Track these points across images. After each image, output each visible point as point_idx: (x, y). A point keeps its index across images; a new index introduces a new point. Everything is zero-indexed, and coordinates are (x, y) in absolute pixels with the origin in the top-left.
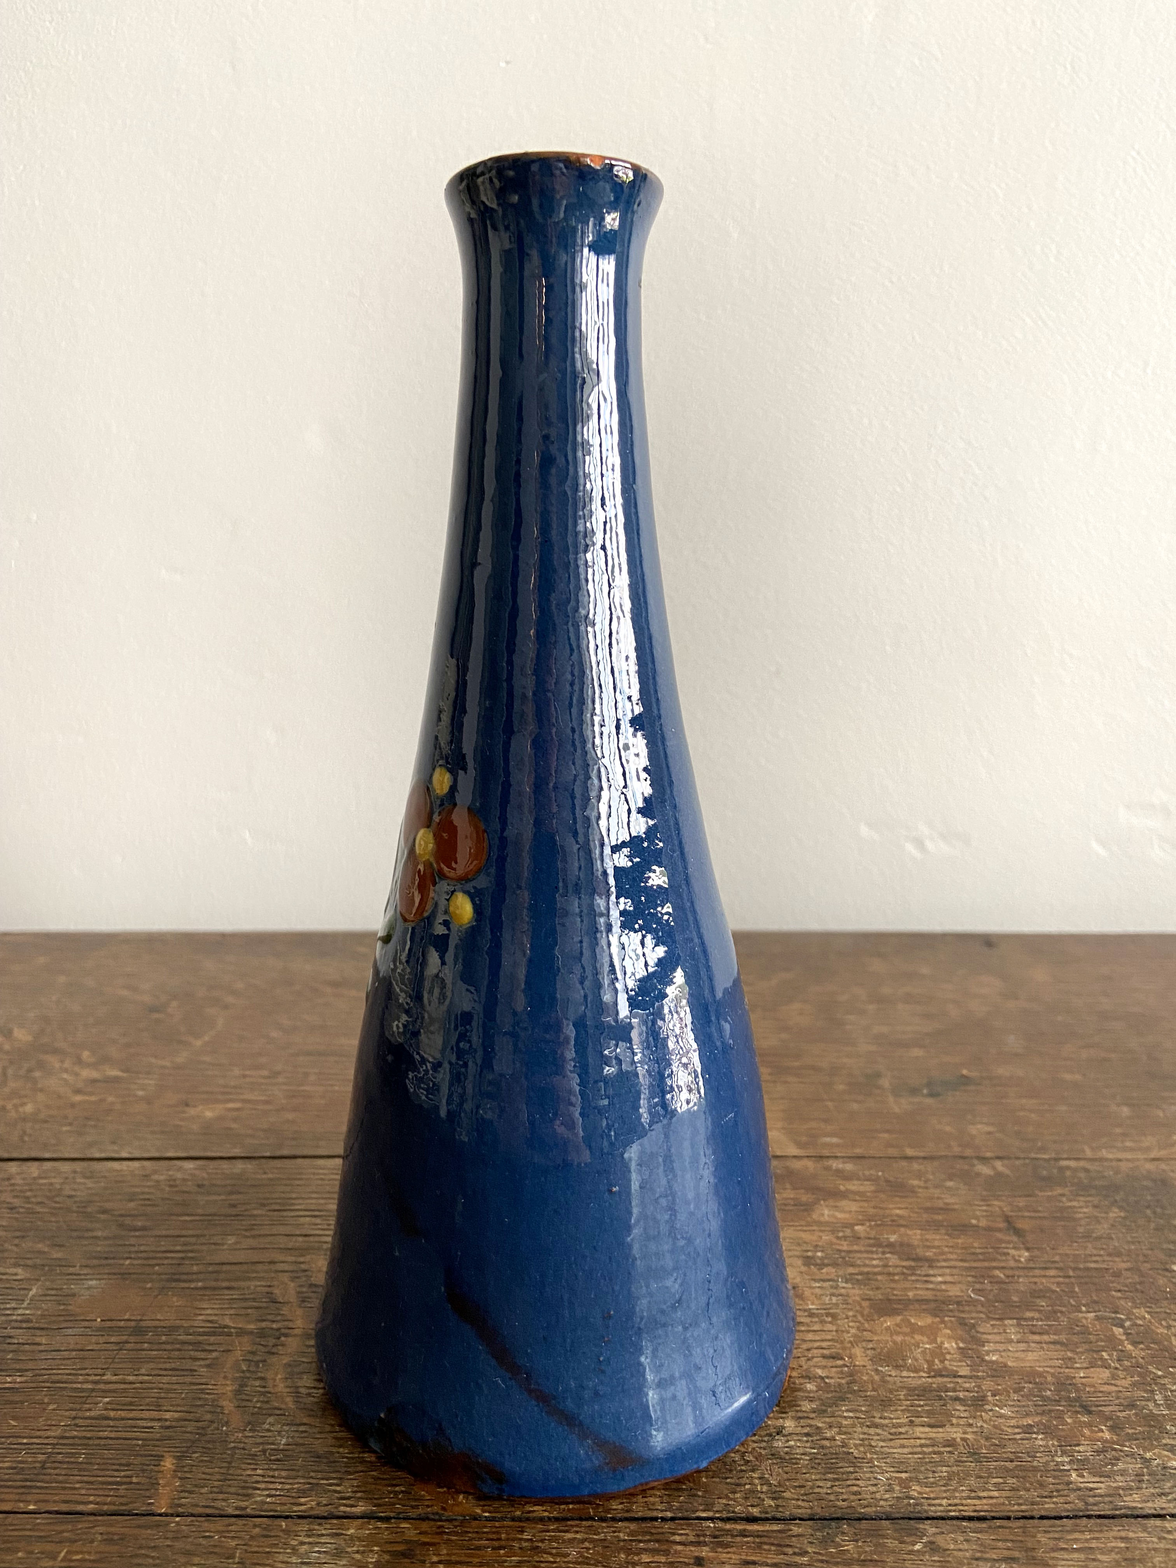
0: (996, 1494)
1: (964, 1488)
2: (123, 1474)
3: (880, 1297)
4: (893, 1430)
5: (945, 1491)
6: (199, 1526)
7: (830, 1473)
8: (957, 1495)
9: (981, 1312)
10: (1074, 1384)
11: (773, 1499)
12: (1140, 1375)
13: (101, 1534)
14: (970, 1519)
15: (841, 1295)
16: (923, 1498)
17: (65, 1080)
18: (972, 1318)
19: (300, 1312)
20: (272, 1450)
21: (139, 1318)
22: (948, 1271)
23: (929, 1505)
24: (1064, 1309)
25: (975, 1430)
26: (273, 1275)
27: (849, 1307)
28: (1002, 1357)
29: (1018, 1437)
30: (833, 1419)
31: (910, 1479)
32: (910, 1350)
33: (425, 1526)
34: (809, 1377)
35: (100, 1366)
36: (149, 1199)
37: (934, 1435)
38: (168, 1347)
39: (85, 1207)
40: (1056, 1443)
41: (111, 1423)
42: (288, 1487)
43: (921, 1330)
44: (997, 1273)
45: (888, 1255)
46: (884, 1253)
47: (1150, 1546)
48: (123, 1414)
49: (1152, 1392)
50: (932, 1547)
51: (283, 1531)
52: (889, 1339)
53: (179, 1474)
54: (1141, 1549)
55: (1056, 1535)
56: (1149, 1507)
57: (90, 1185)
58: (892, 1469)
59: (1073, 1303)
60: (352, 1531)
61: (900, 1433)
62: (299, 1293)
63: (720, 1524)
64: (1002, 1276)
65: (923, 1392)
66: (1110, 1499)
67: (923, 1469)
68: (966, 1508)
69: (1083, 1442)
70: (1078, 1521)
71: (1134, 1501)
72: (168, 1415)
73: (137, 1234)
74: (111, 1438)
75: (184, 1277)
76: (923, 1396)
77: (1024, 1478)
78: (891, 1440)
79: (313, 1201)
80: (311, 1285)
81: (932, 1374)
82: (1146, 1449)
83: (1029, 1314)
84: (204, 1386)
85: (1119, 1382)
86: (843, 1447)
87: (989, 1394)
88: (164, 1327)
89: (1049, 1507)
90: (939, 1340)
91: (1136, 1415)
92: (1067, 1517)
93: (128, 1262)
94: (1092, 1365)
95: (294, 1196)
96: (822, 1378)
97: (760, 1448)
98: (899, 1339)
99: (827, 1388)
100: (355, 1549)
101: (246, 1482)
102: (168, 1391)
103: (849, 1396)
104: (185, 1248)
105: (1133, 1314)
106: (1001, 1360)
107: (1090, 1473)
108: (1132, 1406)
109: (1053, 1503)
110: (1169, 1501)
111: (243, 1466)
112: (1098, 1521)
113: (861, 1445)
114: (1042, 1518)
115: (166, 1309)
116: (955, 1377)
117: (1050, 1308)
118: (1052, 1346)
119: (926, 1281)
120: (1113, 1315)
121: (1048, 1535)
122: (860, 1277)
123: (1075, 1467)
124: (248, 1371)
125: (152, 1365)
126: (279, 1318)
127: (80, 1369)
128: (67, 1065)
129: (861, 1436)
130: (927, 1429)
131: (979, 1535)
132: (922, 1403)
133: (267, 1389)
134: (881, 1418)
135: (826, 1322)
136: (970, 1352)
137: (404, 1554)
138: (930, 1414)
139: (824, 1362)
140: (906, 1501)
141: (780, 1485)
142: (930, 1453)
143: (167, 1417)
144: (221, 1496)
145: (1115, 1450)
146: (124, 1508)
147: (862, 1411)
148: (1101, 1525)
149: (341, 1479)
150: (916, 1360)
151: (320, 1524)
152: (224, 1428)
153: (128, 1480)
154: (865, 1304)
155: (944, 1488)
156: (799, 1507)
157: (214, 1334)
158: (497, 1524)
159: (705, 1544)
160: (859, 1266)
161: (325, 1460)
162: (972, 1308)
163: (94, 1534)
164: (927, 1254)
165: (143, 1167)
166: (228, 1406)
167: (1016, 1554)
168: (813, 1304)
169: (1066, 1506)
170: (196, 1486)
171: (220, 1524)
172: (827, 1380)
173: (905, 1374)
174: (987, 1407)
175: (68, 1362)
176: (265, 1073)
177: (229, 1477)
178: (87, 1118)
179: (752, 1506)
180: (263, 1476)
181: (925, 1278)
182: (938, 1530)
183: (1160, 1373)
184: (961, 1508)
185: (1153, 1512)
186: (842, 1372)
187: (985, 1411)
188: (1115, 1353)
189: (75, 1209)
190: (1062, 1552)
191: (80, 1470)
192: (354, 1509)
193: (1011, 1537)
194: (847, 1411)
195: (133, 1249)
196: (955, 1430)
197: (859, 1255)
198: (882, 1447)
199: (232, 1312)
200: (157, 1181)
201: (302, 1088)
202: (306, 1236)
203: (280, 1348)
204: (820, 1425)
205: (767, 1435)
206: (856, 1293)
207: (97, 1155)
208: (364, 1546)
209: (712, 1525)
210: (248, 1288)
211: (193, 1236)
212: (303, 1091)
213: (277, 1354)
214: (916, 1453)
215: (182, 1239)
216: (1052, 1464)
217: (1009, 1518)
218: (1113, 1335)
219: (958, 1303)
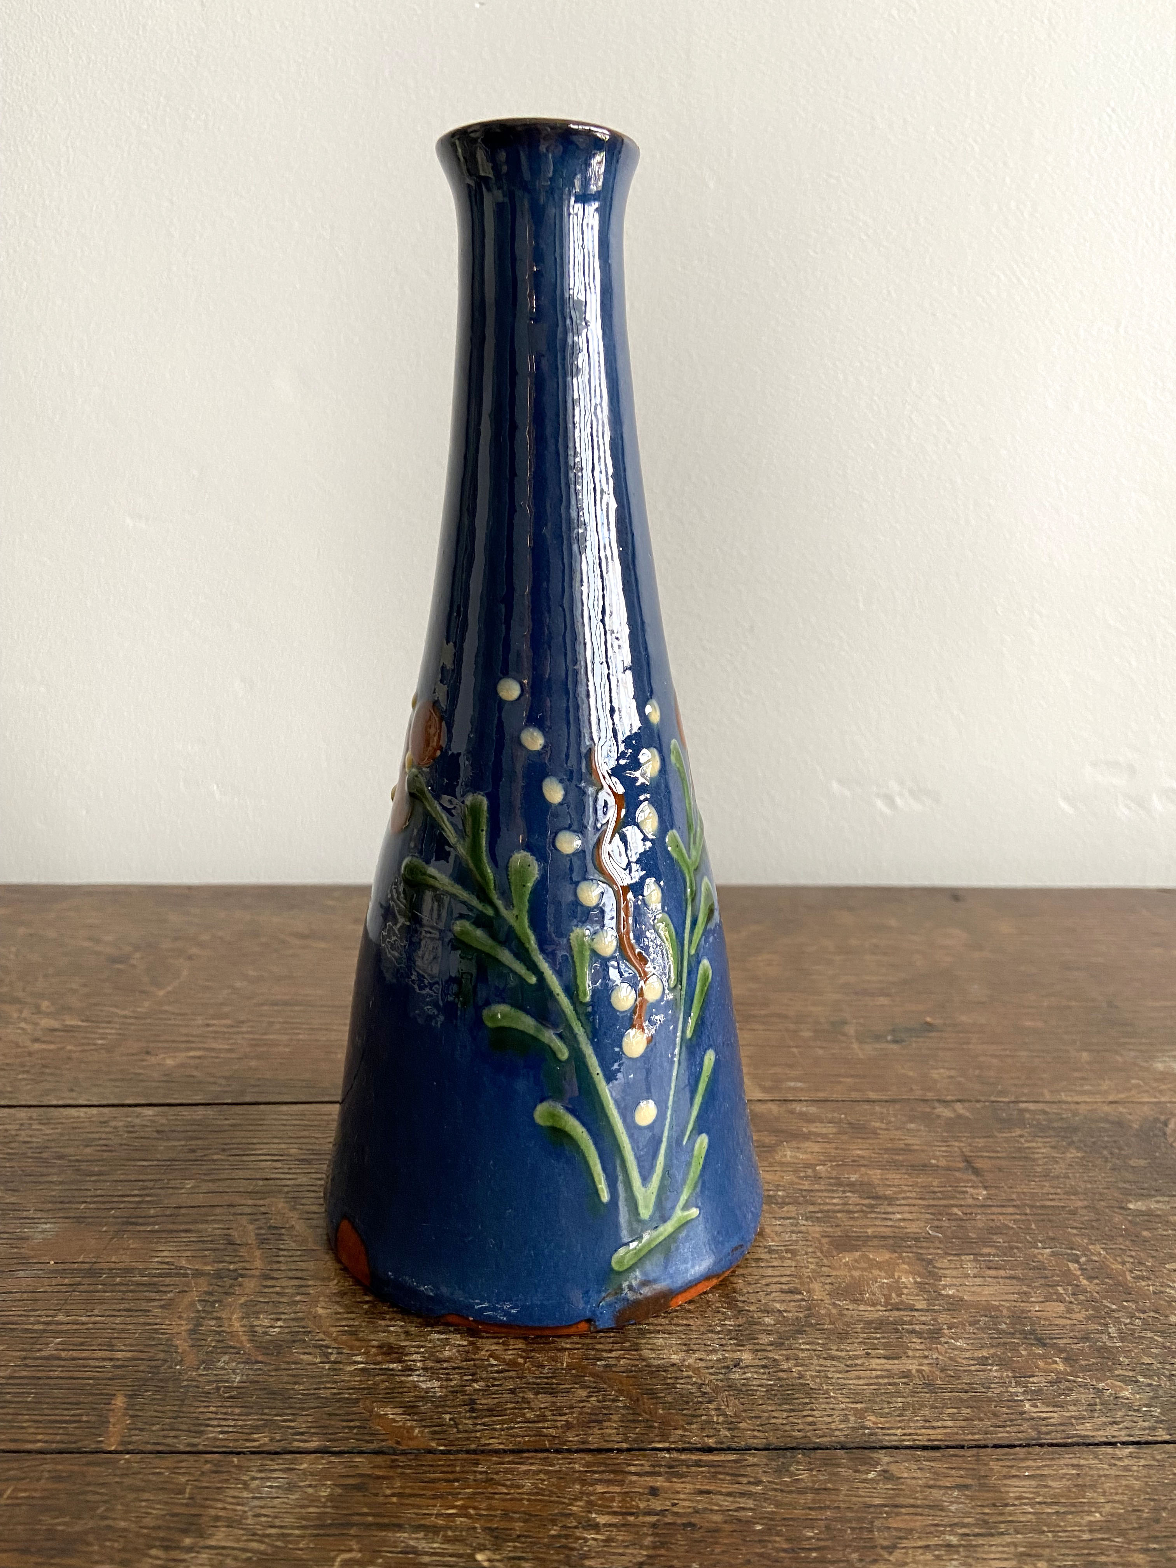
0: (950, 1424)
1: (918, 1418)
2: (72, 1412)
3: (839, 1234)
4: (849, 1362)
5: (899, 1421)
6: (150, 1463)
7: (786, 1404)
8: (911, 1424)
9: (938, 1248)
10: (1029, 1318)
11: (729, 1429)
12: (1094, 1309)
13: (49, 1471)
14: (925, 1448)
15: (800, 1232)
16: (878, 1428)
17: (23, 1029)
18: (930, 1254)
19: (258, 1253)
20: (225, 1387)
21: (94, 1260)
22: (907, 1208)
23: (884, 1435)
24: (1020, 1245)
25: (931, 1361)
26: (231, 1217)
27: (809, 1243)
28: (958, 1291)
29: (973, 1368)
30: (790, 1351)
31: (866, 1410)
32: (868, 1284)
33: (379, 1460)
34: (768, 1312)
35: (52, 1307)
36: (106, 1145)
37: (889, 1367)
38: (123, 1288)
39: (40, 1153)
40: (1010, 1375)
41: (62, 1363)
42: (240, 1423)
43: (879, 1266)
44: (955, 1210)
45: (848, 1194)
46: (844, 1192)
47: (1101, 1473)
48: (75, 1354)
49: (1106, 1325)
50: (886, 1475)
51: (236, 1466)
52: (848, 1274)
53: (131, 1412)
54: (1092, 1476)
55: (1009, 1464)
56: (1100, 1436)
57: (48, 1132)
58: (848, 1400)
59: (1030, 1240)
60: (305, 1466)
61: (856, 1365)
62: (257, 1235)
63: (675, 1455)
64: (960, 1213)
65: (880, 1325)
66: (1063, 1428)
67: (878, 1399)
68: (920, 1437)
69: (1036, 1374)
70: (1031, 1449)
71: (1086, 1429)
72: (119, 1355)
73: (93, 1178)
74: (61, 1378)
75: (140, 1220)
76: (880, 1329)
77: (978, 1408)
78: (848, 1371)
79: (275, 1146)
80: (270, 1228)
81: (889, 1307)
82: (1099, 1380)
83: (986, 1250)
84: (158, 1327)
85: (1074, 1316)
86: (800, 1378)
87: (945, 1327)
88: (119, 1269)
89: (1002, 1436)
90: (896, 1275)
91: (1090, 1347)
92: (1020, 1446)
93: (83, 1206)
94: (1048, 1299)
95: (255, 1141)
96: (780, 1312)
97: (717, 1380)
98: (856, 1274)
99: (785, 1321)
100: (307, 1483)
101: (197, 1418)
102: (123, 1331)
103: (807, 1329)
104: (142, 1192)
105: (1089, 1250)
106: (958, 1293)
107: (1043, 1403)
108: (1085, 1338)
109: (1007, 1432)
110: (1120, 1430)
111: (197, 1404)
112: (1050, 1449)
113: (817, 1377)
114: (995, 1446)
115: (121, 1252)
116: (912, 1310)
117: (1006, 1244)
118: (1007, 1281)
119: (886, 1219)
120: (1069, 1251)
121: (1001, 1463)
122: (819, 1215)
123: (1029, 1398)
124: (204, 1311)
125: (105, 1307)
126: (237, 1259)
127: (30, 1311)
128: (26, 1014)
129: (818, 1368)
130: (883, 1361)
131: (932, 1464)
132: (878, 1336)
133: (222, 1329)
134: (837, 1350)
135: (786, 1258)
136: (927, 1286)
137: (357, 1487)
138: (886, 1346)
139: (784, 1297)
140: (861, 1431)
141: (736, 1415)
142: (885, 1384)
143: (119, 1357)
144: (173, 1433)
145: (1069, 1381)
146: (73, 1446)
147: (819, 1344)
148: (1053, 1453)
149: (293, 1414)
150: (874, 1295)
151: (272, 1460)
152: (178, 1367)
153: (77, 1418)
154: (824, 1240)
155: (899, 1419)
156: (755, 1437)
157: (168, 1275)
158: (452, 1457)
159: (659, 1474)
160: (820, 1204)
161: (280, 1397)
162: (931, 1245)
163: (42, 1471)
164: (887, 1193)
165: (102, 1114)
166: (182, 1344)
167: (969, 1481)
168: (773, 1241)
169: (1019, 1435)
170: (146, 1423)
171: (170, 1461)
172: (785, 1314)
173: (862, 1307)
174: (942, 1339)
175: (21, 1303)
176: (228, 1022)
177: (181, 1415)
178: (44, 1066)
179: (707, 1436)
180: (216, 1413)
181: (884, 1216)
182: (891, 1459)
183: (1114, 1307)
184: (916, 1437)
185: (1104, 1439)
186: (800, 1306)
187: (940, 1343)
188: (1070, 1288)
189: (30, 1155)
190: (1014, 1480)
191: (29, 1409)
192: (307, 1445)
193: (964, 1465)
194: (804, 1343)
195: (89, 1193)
196: (910, 1361)
197: (820, 1194)
198: (838, 1378)
199: (189, 1253)
200: (115, 1128)
201: (264, 1037)
202: (267, 1179)
203: (237, 1288)
204: (777, 1357)
205: (724, 1367)
206: (816, 1230)
207: (54, 1103)
208: (315, 1480)
209: (667, 1456)
210: (206, 1230)
211: (151, 1180)
212: (266, 1040)
213: (233, 1294)
214: (871, 1384)
215: (140, 1183)
216: (1006, 1394)
217: (962, 1447)
218: (1069, 1270)
219: (917, 1239)
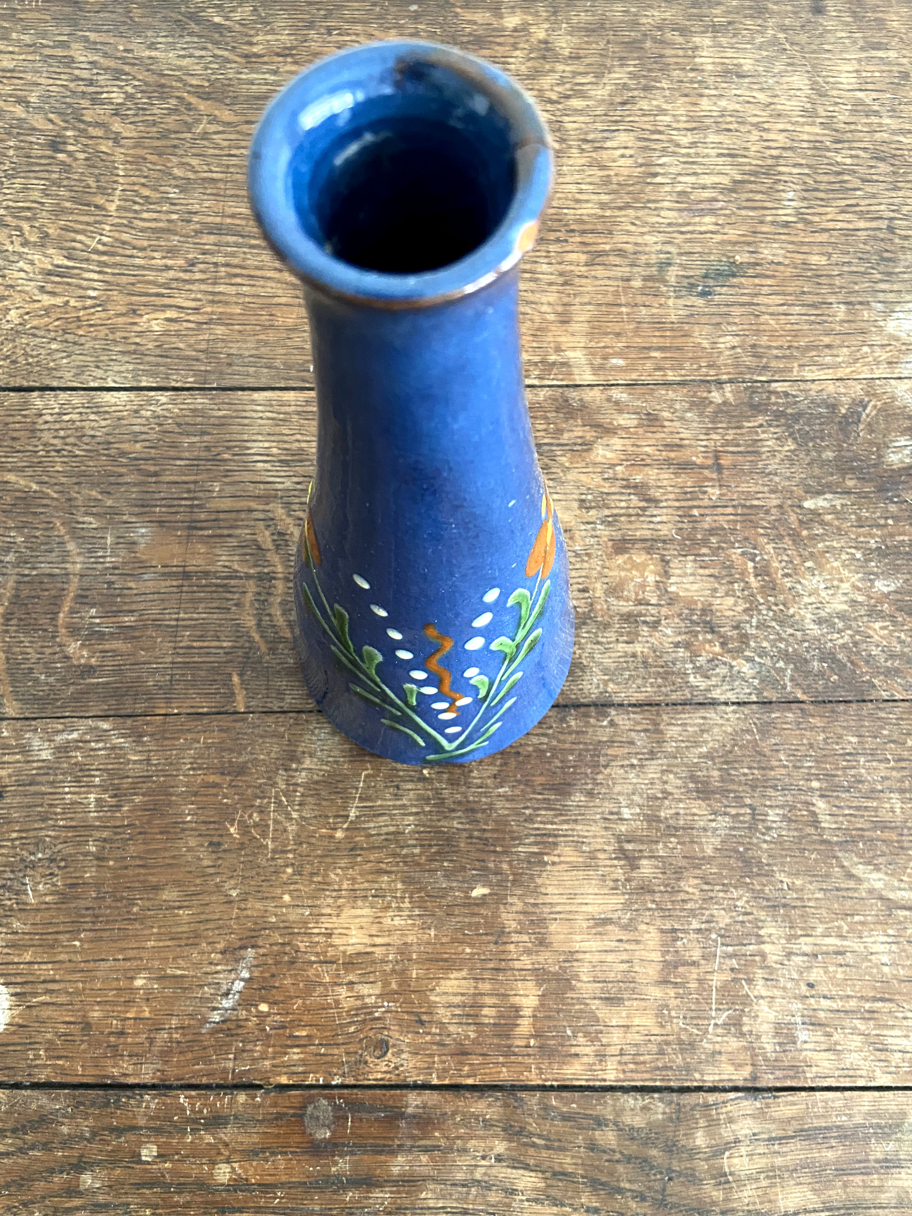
0: (649, 689)
2: (214, 687)
3: (619, 539)
4: (607, 646)
6: (263, 719)
9: (676, 550)
10: (712, 610)
12: (750, 602)
15: (596, 536)
16: (613, 692)
20: (287, 667)
21: (183, 564)
25: (649, 645)
27: (600, 548)
28: (678, 588)
29: (670, 650)
31: (609, 680)
32: (628, 583)
37: (627, 649)
38: (209, 589)
40: (689, 654)
41: (196, 651)
43: (637, 566)
44: (695, 511)
47: (715, 722)
48: (201, 644)
50: (612, 723)
51: (305, 720)
52: (618, 574)
53: (244, 686)
54: (710, 724)
55: (672, 716)
56: (723, 698)
61: (610, 648)
62: (273, 540)
64: (697, 515)
65: (628, 617)
66: (705, 692)
69: (703, 654)
70: (685, 706)
71: (717, 694)
74: (200, 662)
75: (199, 525)
76: (627, 620)
78: (605, 653)
79: (261, 444)
80: (279, 533)
81: (636, 602)
82: (734, 659)
83: (702, 552)
84: (238, 621)
85: (736, 608)
87: (664, 618)
88: (201, 573)
89: (673, 697)
90: (646, 574)
92: (680, 704)
94: (727, 594)
102: (220, 625)
103: (588, 621)
104: (190, 495)
105: (765, 550)
106: (677, 591)
107: (700, 676)
108: (737, 627)
110: (734, 694)
111: (275, 679)
112: (695, 706)
113: (588, 657)
114: (668, 704)
116: (648, 605)
117: (717, 545)
118: (708, 579)
119: (650, 522)
120: (753, 551)
122: (610, 519)
123: (694, 671)
124: (260, 609)
125: (204, 605)
130: (624, 645)
132: (626, 626)
133: (274, 623)
134: (602, 637)
135: (584, 561)
136: (661, 584)
138: (628, 634)
139: (578, 595)
140: (604, 694)
143: (225, 645)
144: (269, 700)
145: (718, 659)
146: (223, 709)
147: (593, 632)
148: (695, 709)
150: (630, 592)
152: (258, 653)
154: (609, 545)
157: (232, 579)
160: (612, 508)
162: (672, 548)
166: (256, 636)
168: (579, 546)
169: (682, 697)
170: (255, 693)
171: (273, 717)
173: (621, 603)
174: (660, 628)
175: (155, 603)
181: (650, 519)
182: (616, 713)
183: (762, 601)
184: (631, 698)
186: (587, 603)
187: (658, 631)
188: (742, 585)
190: (672, 726)
191: (191, 685)
193: (650, 717)
194: (585, 632)
195: (156, 496)
198: (599, 658)
203: (273, 589)
210: (241, 535)
213: (273, 594)
214: (615, 662)
215: (185, 486)
216: (683, 668)
217: (652, 705)
218: (746, 570)
219: (664, 542)
